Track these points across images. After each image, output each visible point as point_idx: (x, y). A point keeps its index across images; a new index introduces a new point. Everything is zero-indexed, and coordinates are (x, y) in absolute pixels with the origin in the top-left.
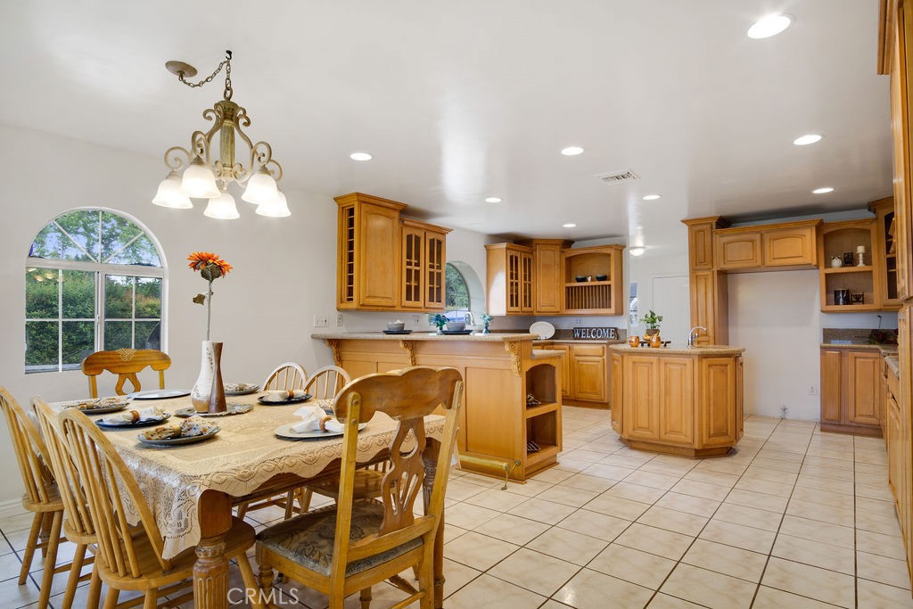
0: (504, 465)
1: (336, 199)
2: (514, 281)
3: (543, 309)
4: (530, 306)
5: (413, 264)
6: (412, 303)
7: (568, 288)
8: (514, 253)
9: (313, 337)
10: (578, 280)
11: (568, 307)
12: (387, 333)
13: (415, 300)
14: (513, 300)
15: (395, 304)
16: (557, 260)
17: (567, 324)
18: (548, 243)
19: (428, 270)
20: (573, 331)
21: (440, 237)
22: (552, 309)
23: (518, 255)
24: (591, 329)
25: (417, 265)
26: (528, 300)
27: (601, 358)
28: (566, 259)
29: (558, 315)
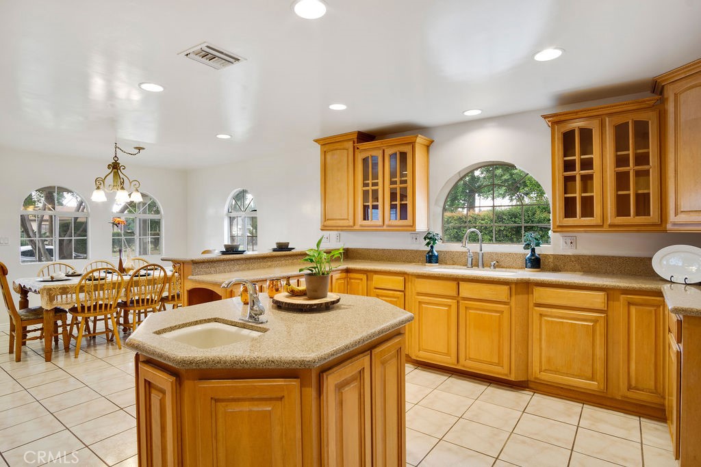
2: (577, 173)
3: (684, 219)
5: (370, 184)
6: (370, 222)
8: (575, 126)
14: (573, 205)
15: (351, 224)
23: (592, 125)
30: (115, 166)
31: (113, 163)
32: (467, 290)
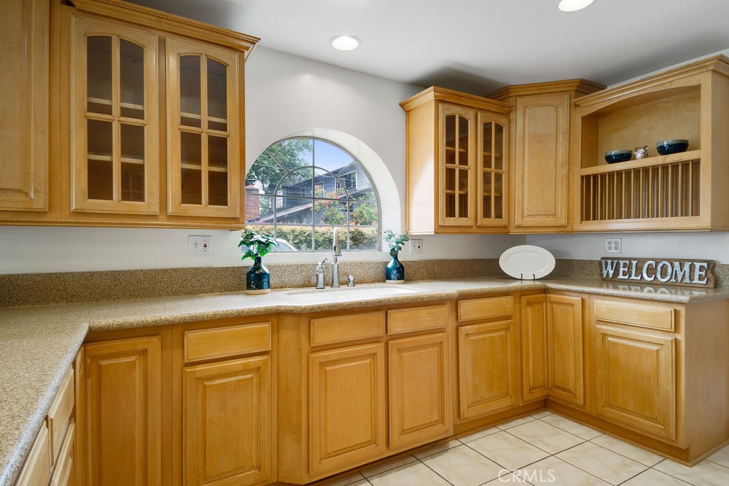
2: (457, 166)
3: (529, 221)
4: (499, 216)
5: (116, 110)
6: (113, 205)
7: (586, 179)
8: (457, 111)
10: (610, 160)
11: (587, 215)
13: (125, 197)
14: (453, 203)
16: (563, 124)
17: (586, 250)
18: (543, 90)
19: (176, 128)
20: (600, 264)
22: (550, 221)
23: (469, 115)
24: (641, 261)
26: (494, 203)
27: (669, 338)
28: (584, 119)
29: (565, 232)
32: (399, 323)
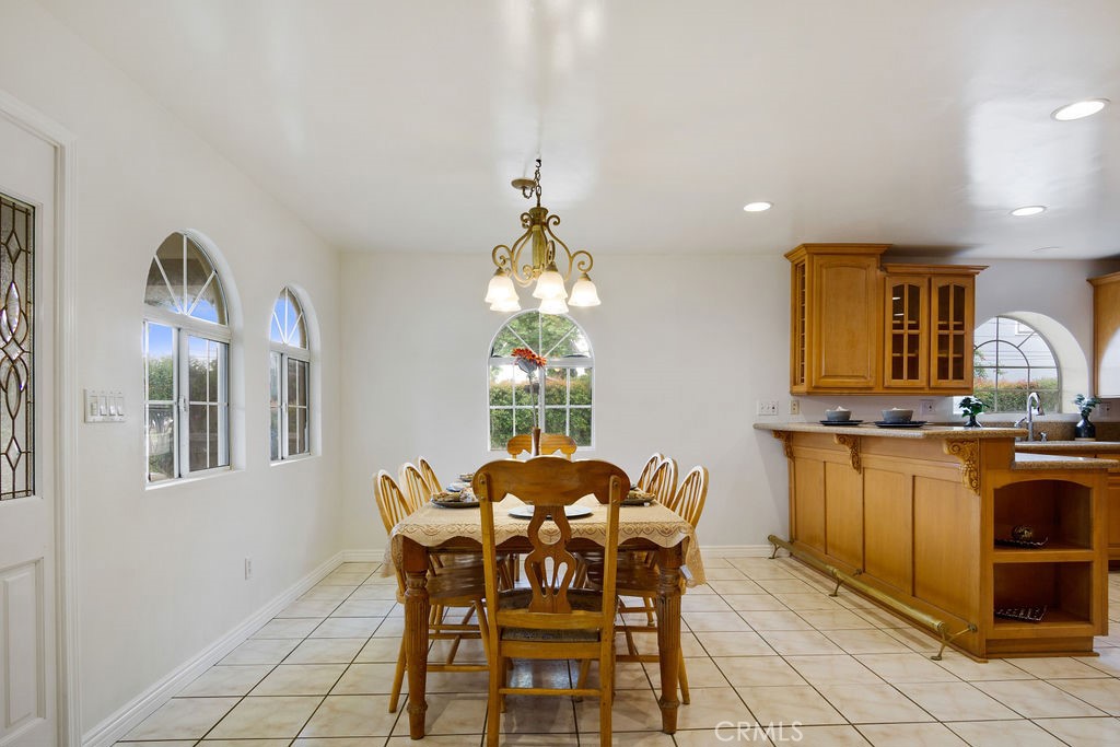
0: (937, 623)
1: (787, 256)
5: (906, 326)
6: (905, 382)
9: (756, 427)
12: (826, 424)
13: (909, 378)
15: (871, 384)
19: (935, 332)
21: (960, 282)
25: (916, 327)
30: (538, 219)
31: (532, 210)
